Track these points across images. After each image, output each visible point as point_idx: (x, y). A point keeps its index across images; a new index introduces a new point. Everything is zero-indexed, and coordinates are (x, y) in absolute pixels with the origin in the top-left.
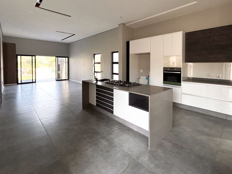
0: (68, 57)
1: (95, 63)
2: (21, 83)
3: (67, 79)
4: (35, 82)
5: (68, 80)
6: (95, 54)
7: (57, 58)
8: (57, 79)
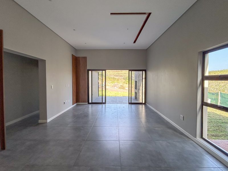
0: (145, 71)
1: (204, 78)
2: (92, 103)
3: (144, 102)
4: (105, 103)
5: (145, 104)
6: (204, 53)
7: (130, 72)
8: (130, 102)
